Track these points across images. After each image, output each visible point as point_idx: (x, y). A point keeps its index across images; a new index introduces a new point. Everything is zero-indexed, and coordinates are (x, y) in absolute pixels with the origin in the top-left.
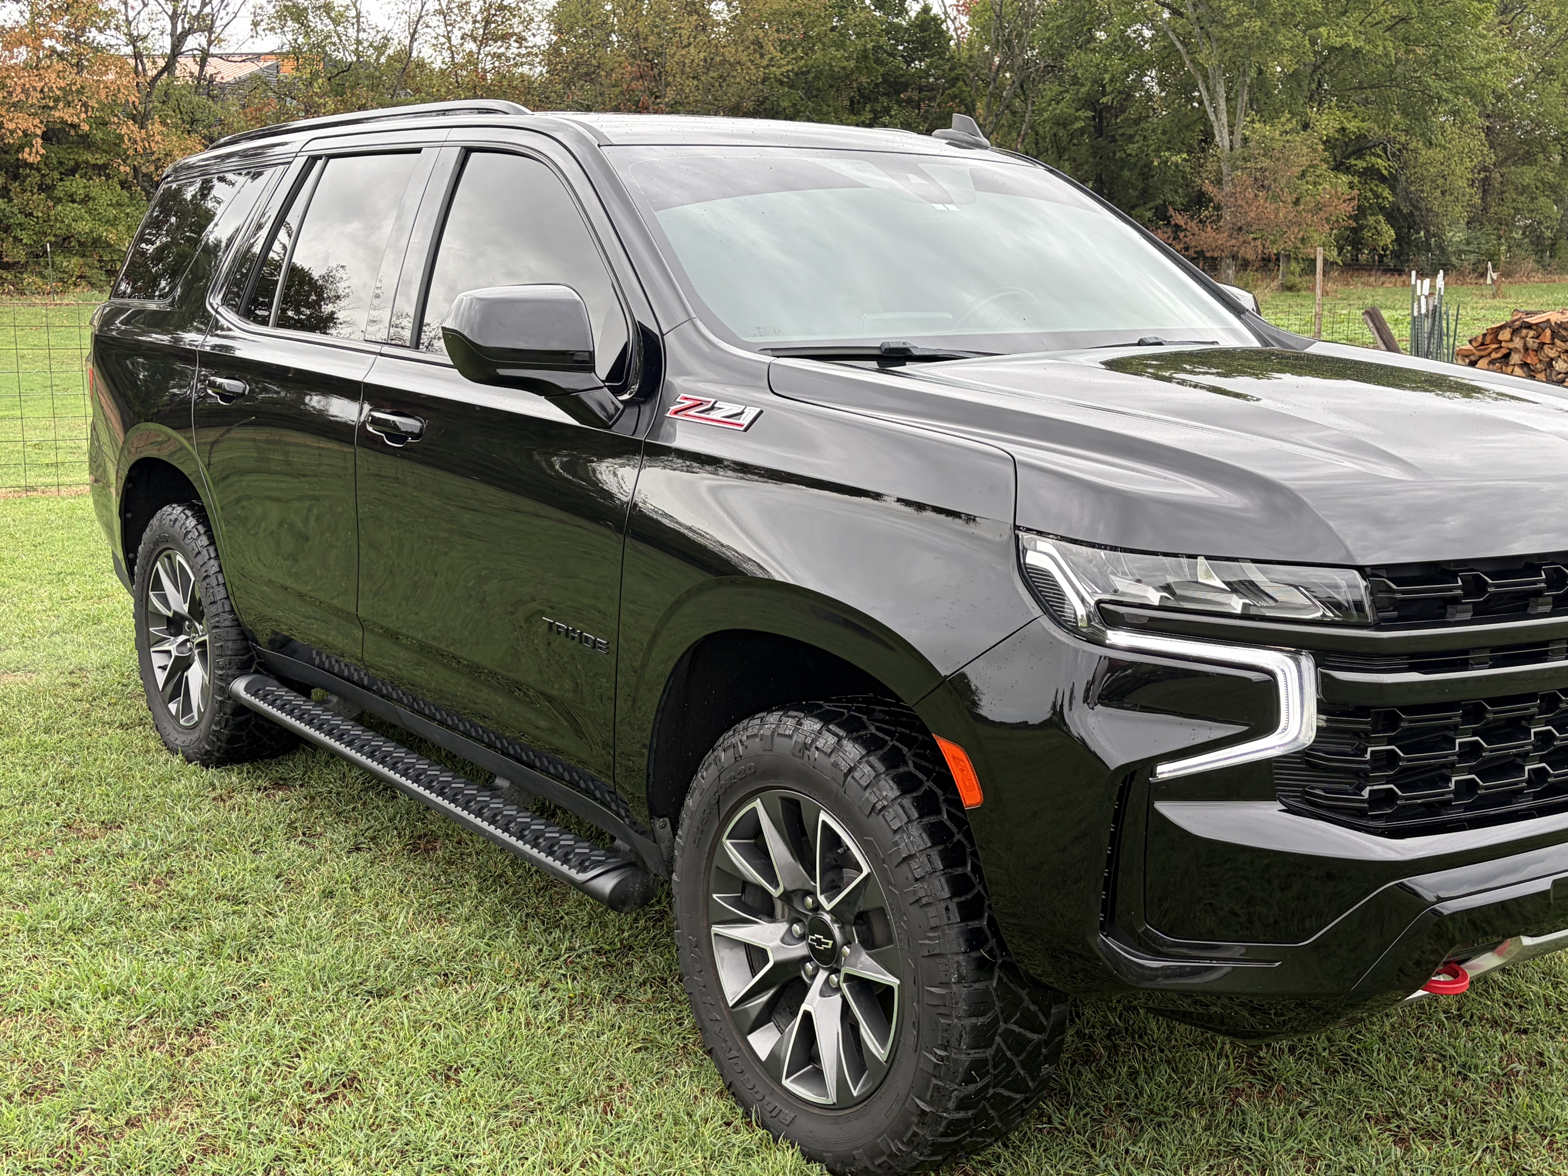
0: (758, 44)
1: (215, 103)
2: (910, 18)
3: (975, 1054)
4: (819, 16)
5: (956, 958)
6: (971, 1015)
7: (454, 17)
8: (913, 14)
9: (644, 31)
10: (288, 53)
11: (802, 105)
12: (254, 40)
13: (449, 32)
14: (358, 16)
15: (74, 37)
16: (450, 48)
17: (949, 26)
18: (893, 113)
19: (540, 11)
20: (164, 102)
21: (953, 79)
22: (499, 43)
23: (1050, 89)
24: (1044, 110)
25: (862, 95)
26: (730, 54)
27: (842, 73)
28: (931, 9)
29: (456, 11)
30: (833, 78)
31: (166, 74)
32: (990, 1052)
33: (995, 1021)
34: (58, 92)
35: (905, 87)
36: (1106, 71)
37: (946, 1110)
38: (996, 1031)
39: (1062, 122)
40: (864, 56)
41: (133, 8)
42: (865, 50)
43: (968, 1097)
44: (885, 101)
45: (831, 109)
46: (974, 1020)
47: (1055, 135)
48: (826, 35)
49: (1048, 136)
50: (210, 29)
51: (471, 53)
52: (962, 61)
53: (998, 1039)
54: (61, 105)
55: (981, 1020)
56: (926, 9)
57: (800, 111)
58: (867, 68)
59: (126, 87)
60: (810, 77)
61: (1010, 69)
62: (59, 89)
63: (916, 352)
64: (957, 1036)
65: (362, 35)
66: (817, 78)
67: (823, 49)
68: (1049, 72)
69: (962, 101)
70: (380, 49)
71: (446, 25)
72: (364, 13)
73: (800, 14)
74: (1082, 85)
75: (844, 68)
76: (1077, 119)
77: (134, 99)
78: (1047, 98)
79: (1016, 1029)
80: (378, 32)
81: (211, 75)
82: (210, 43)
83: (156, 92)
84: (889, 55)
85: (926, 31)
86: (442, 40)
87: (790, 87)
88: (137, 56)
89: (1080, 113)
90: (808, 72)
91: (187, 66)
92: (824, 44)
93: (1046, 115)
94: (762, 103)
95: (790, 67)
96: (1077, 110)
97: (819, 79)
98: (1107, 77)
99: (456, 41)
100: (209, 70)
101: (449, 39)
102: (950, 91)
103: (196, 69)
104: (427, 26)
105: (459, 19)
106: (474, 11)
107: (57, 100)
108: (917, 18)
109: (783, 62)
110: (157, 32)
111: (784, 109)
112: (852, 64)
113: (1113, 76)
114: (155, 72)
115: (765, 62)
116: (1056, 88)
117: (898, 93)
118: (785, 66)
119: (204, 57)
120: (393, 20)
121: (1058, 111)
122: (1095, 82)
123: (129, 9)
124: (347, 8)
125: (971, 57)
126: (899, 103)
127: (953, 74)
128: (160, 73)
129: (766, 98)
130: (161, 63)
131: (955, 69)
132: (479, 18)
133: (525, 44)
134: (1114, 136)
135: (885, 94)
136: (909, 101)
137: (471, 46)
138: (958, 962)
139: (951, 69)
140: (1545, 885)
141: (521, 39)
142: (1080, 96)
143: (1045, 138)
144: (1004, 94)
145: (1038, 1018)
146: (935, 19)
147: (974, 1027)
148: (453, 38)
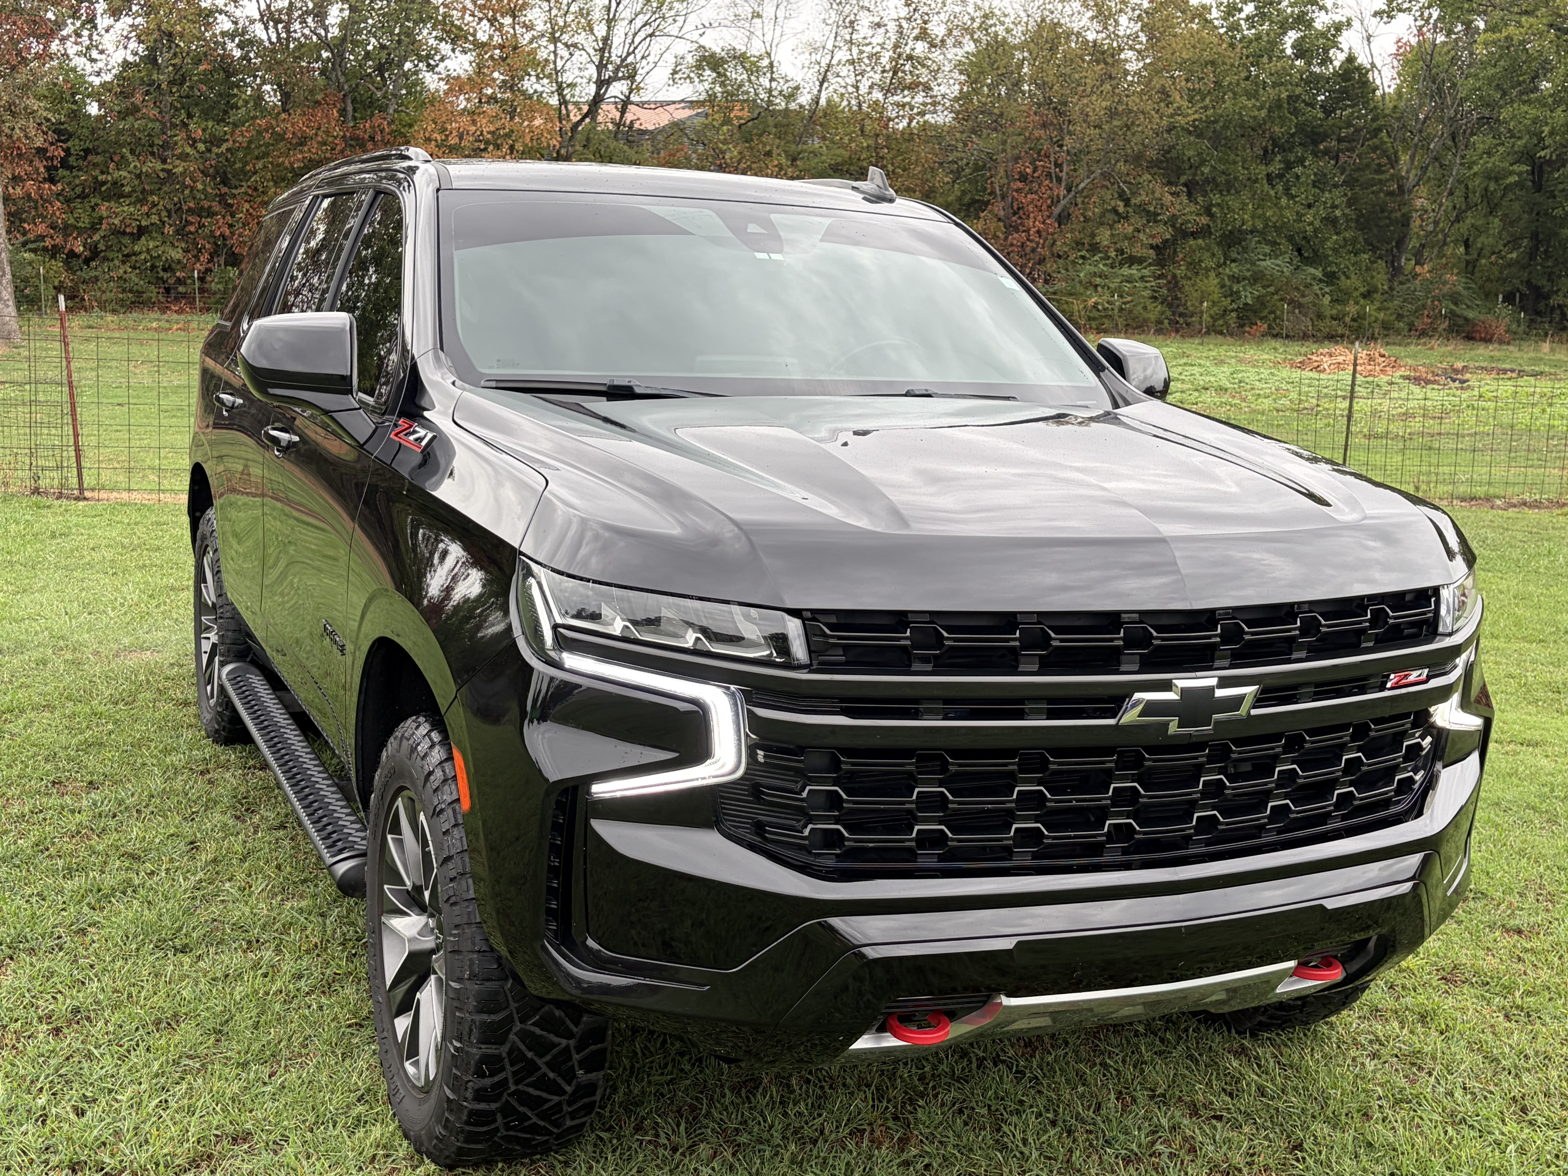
0: (1164, 93)
1: (631, 147)
2: (1334, 68)
3: (491, 1050)
4: (1232, 65)
5: (471, 956)
6: (480, 1011)
7: (864, 67)
8: (1337, 64)
9: (1050, 79)
10: (705, 101)
11: (1208, 155)
12: (670, 88)
13: (857, 82)
14: (771, 65)
15: (510, 86)
16: (857, 98)
17: (1374, 77)
18: (1307, 163)
19: (950, 61)
20: (584, 146)
21: (1375, 130)
22: (906, 92)
23: (1481, 141)
24: (1475, 163)
25: (1275, 145)
26: (1133, 102)
27: (1252, 123)
28: (1356, 59)
29: (867, 61)
30: (1242, 126)
31: (587, 120)
32: (504, 1050)
33: (509, 1019)
34: (489, 136)
35: (1324, 137)
36: (1547, 124)
37: (466, 1100)
38: (510, 1029)
39: (1493, 176)
40: (1278, 104)
41: (562, 58)
42: (1279, 100)
43: (484, 1089)
44: (1299, 151)
45: (1239, 158)
46: (485, 1017)
47: (1486, 189)
48: (1238, 84)
49: (1478, 190)
50: (632, 77)
51: (876, 102)
52: (1387, 112)
53: (512, 1036)
54: (491, 147)
55: (493, 1017)
56: (1351, 59)
57: (1206, 161)
58: (1280, 117)
59: (549, 132)
60: (1218, 127)
61: (1441, 120)
62: (488, 133)
63: (638, 390)
64: (467, 1029)
65: (774, 84)
66: (1225, 127)
67: (1234, 98)
68: (1484, 124)
69: (1384, 152)
70: (791, 96)
71: (856, 75)
72: (775, 64)
73: (1213, 63)
74: (1519, 138)
75: (1255, 117)
76: (1511, 173)
77: (555, 142)
78: (1480, 151)
79: (538, 1031)
80: (787, 81)
81: (632, 122)
82: (631, 91)
83: (578, 136)
84: (1307, 104)
85: (1349, 80)
86: (851, 89)
87: (1198, 137)
88: (564, 102)
89: (1515, 167)
90: (1216, 122)
91: (608, 113)
92: (1235, 94)
93: (1476, 169)
94: (1169, 152)
95: (1197, 116)
96: (1511, 165)
97: (1228, 128)
98: (1546, 129)
99: (863, 90)
100: (629, 117)
101: (857, 88)
102: (1370, 143)
103: (618, 115)
104: (838, 76)
105: (869, 69)
106: (884, 61)
107: (487, 143)
108: (1340, 67)
109: (1190, 112)
110: (585, 81)
111: (1189, 159)
112: (1263, 113)
113: (1553, 128)
114: (579, 117)
115: (1171, 111)
116: (1489, 140)
117: (1316, 143)
118: (1192, 115)
119: (625, 104)
120: (806, 69)
121: (1489, 165)
122: (1532, 134)
123: (558, 60)
124: (760, 58)
125: (1395, 107)
126: (1315, 154)
127: (1375, 125)
128: (583, 119)
129: (1173, 147)
130: (585, 108)
131: (1378, 119)
132: (887, 68)
133: (931, 93)
134: (1553, 191)
135: (1300, 144)
136: (1326, 152)
137: (878, 95)
138: (471, 960)
139: (1373, 120)
140: (1008, 944)
141: (927, 88)
142: (1516, 148)
143: (1474, 193)
144: (1432, 146)
145: (564, 1023)
146: (1359, 68)
147: (483, 1023)
148: (861, 86)
